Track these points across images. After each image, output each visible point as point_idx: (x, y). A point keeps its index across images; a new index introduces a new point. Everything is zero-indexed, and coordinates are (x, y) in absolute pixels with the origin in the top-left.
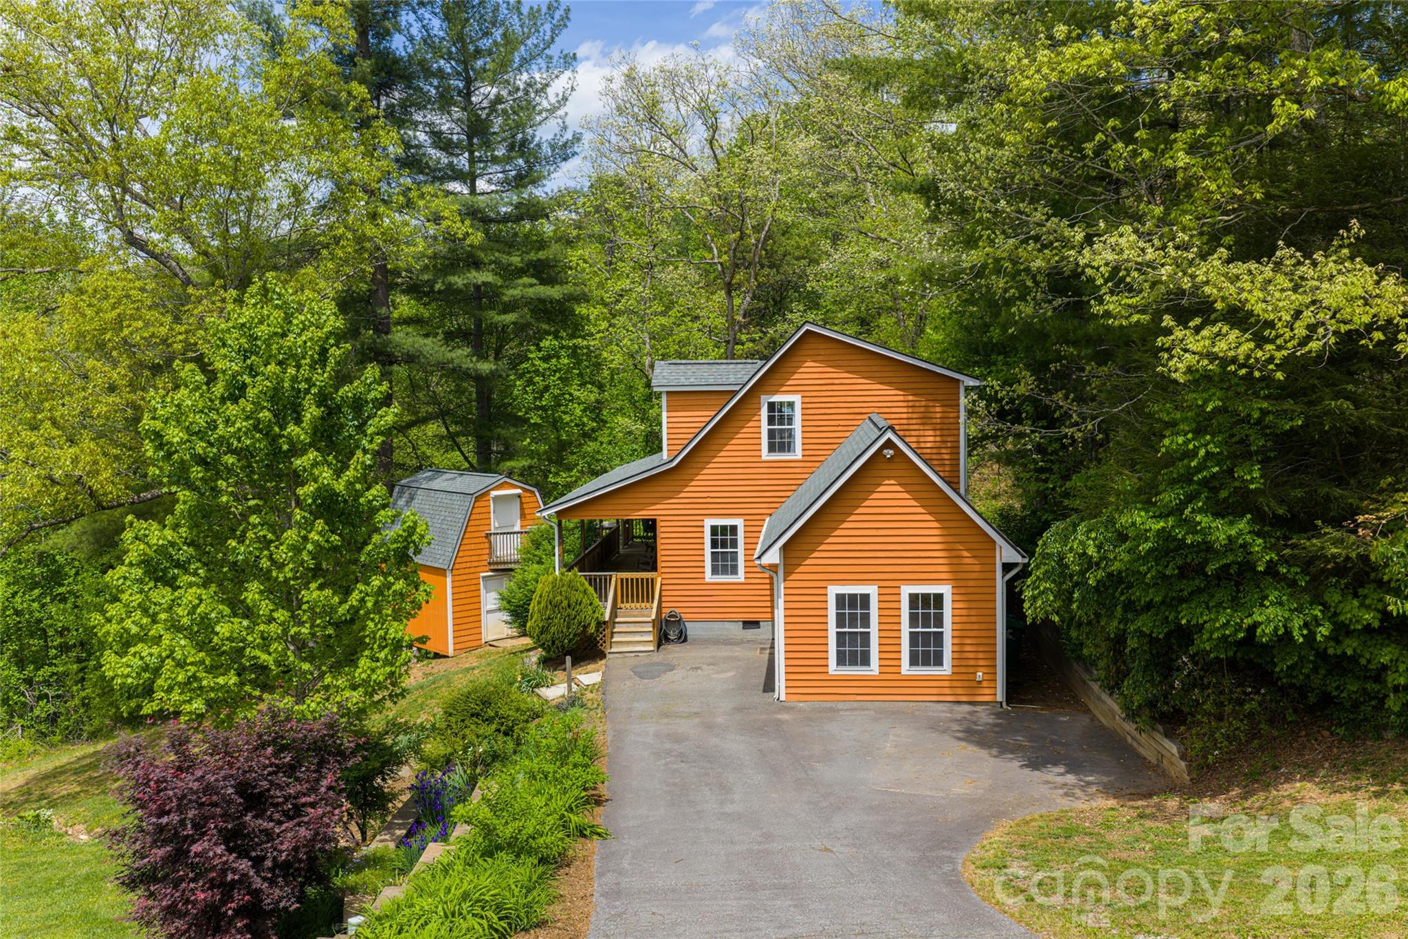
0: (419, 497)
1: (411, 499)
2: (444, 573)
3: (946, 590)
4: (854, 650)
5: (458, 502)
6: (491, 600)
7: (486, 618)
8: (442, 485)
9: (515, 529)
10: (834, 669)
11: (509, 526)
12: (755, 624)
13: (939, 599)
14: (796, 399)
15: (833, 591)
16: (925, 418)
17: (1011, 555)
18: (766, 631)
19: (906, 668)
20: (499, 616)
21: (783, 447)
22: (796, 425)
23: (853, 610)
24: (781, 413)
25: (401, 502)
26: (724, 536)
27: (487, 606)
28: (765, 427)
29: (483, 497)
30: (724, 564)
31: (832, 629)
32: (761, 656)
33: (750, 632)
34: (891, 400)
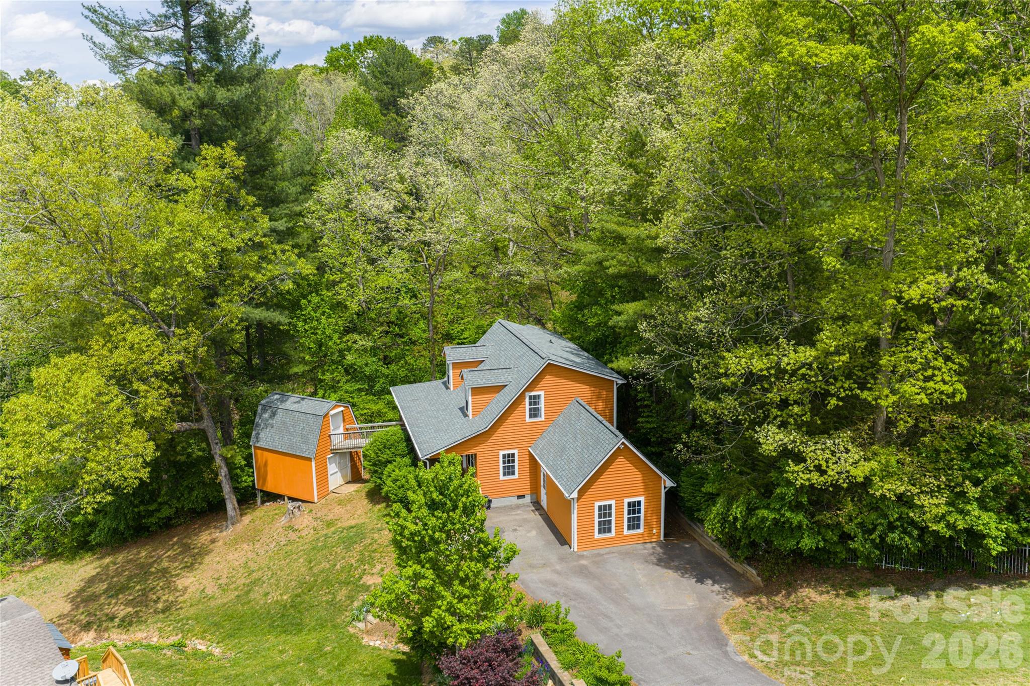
0: (280, 414)
1: (274, 414)
2: (310, 459)
3: (642, 499)
4: (605, 527)
5: (311, 419)
6: (332, 468)
7: (330, 478)
8: (296, 407)
9: (341, 430)
10: (597, 536)
11: (337, 429)
12: (523, 496)
13: (639, 503)
14: (542, 393)
15: (597, 504)
16: (599, 397)
17: (669, 484)
18: (528, 499)
19: (626, 532)
20: (336, 477)
21: (536, 416)
22: (542, 405)
23: (605, 511)
24: (535, 400)
25: (266, 415)
26: (509, 458)
27: (330, 472)
28: (527, 407)
29: (326, 415)
30: (509, 471)
31: (597, 520)
32: (537, 517)
33: (521, 501)
34: (584, 391)
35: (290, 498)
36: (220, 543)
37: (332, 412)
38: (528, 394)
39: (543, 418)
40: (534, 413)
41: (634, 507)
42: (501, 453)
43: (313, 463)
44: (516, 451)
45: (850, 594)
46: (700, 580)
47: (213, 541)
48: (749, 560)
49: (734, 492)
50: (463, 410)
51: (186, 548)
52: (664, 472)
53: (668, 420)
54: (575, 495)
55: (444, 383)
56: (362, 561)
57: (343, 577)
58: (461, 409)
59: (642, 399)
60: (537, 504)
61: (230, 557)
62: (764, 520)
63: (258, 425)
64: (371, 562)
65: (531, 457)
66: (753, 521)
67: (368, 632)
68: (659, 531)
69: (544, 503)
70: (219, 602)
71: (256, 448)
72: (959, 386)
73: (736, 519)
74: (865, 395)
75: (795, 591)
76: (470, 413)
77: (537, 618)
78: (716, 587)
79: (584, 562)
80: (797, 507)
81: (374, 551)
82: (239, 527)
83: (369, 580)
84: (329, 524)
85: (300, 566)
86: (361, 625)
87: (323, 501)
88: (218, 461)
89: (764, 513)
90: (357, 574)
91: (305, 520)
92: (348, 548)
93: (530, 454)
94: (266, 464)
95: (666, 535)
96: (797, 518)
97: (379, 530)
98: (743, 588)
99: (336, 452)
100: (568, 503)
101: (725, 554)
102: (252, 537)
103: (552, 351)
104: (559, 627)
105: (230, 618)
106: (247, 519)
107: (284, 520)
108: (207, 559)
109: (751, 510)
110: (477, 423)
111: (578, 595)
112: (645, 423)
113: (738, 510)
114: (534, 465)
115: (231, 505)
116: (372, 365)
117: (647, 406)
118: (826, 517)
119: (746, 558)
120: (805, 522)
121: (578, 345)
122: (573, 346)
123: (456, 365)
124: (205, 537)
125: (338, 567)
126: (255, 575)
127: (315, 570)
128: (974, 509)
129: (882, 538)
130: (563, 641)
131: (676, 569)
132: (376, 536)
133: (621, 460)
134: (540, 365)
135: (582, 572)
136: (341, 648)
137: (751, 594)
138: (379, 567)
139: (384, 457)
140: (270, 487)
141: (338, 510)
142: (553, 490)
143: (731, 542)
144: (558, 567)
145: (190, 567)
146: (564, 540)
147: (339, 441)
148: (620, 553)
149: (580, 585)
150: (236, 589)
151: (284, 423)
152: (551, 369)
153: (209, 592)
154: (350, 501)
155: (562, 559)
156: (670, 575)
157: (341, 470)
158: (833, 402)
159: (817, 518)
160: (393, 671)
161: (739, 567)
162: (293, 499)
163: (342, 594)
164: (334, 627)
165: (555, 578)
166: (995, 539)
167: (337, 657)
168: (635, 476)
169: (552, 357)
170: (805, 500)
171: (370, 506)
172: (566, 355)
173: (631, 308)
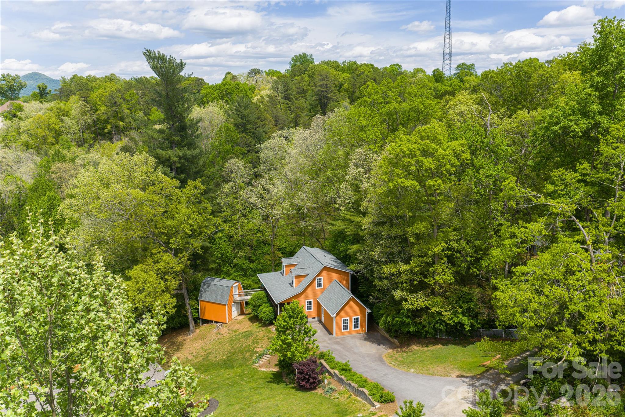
0: (211, 287)
1: (208, 286)
2: (225, 305)
3: (359, 316)
4: (346, 327)
5: (226, 288)
6: (234, 309)
7: (233, 313)
8: (218, 283)
9: (237, 293)
10: (343, 331)
11: (236, 292)
12: (314, 318)
13: (358, 318)
14: (322, 278)
15: (343, 319)
16: (344, 279)
17: (369, 311)
18: (316, 319)
19: (353, 329)
20: (235, 312)
21: (319, 286)
22: (322, 282)
23: (346, 321)
24: (319, 280)
25: (205, 287)
26: (309, 303)
27: (233, 310)
28: (317, 283)
29: (232, 287)
30: (309, 308)
31: (343, 325)
32: (320, 326)
33: (314, 320)
34: (338, 277)
35: (215, 322)
36: (188, 340)
37: (234, 285)
38: (317, 278)
39: (322, 287)
40: (319, 285)
41: (356, 320)
42: (307, 301)
43: (227, 307)
44: (312, 300)
45: (427, 346)
46: (379, 345)
47: (185, 340)
48: (396, 337)
49: (389, 312)
50: (291, 284)
51: (173, 343)
52: (367, 307)
53: (370, 287)
54: (335, 315)
55: (281, 273)
56: (253, 343)
57: (247, 349)
58: (290, 284)
59: (361, 280)
60: (320, 321)
61: (194, 345)
62: (397, 321)
63: (202, 291)
64: (257, 343)
65: (318, 303)
66: (394, 322)
67: (259, 367)
68: (366, 329)
69: (323, 320)
70: (196, 361)
71: (201, 301)
72: (452, 277)
73: (389, 322)
74: (426, 280)
75: (410, 346)
76: (294, 285)
77: (322, 356)
78: (384, 347)
79: (338, 340)
80: (408, 317)
81: (258, 339)
82: (195, 334)
83: (257, 350)
84: (235, 331)
85: (227, 347)
86: (257, 365)
87: (230, 322)
88: (188, 306)
89: (397, 319)
90: (252, 348)
91: (224, 330)
92: (247, 339)
93: (318, 301)
94: (205, 308)
95: (368, 331)
96: (407, 320)
97: (259, 332)
98: (392, 346)
99: (236, 302)
100: (332, 319)
101: (387, 335)
102: (203, 337)
103: (326, 261)
104: (329, 358)
105: (203, 366)
106: (198, 331)
107: (215, 331)
108: (184, 347)
109: (394, 319)
110: (296, 290)
111: (336, 350)
112: (362, 289)
113: (389, 319)
114: (319, 305)
115: (192, 325)
116: (246, 264)
117: (363, 282)
118: (417, 320)
119: (395, 337)
120: (411, 322)
121: (336, 257)
122: (334, 257)
123: (287, 266)
124: (180, 339)
125: (244, 346)
126: (208, 351)
127: (235, 347)
128: (460, 316)
129: (434, 326)
130: (331, 362)
131: (371, 341)
132: (258, 334)
133: (351, 302)
134: (321, 267)
135: (337, 343)
136: (251, 372)
137: (395, 348)
138: (261, 345)
139: (258, 304)
140: (207, 317)
141: (238, 326)
142: (327, 315)
143: (389, 331)
144: (329, 342)
145: (178, 350)
146: (330, 333)
147: (236, 298)
148: (351, 337)
149: (336, 347)
150: (202, 356)
151: (214, 290)
152: (326, 268)
153: (189, 358)
154: (242, 322)
155: (330, 339)
156: (368, 344)
157: (237, 309)
158: (415, 282)
159: (415, 320)
160: (272, 377)
161: (393, 340)
162: (217, 322)
163: (247, 355)
164: (247, 366)
165: (327, 345)
166: (467, 325)
167: (250, 374)
168: (357, 309)
169: (326, 264)
170: (410, 314)
171: (251, 324)
172: (331, 262)
173: (355, 247)
